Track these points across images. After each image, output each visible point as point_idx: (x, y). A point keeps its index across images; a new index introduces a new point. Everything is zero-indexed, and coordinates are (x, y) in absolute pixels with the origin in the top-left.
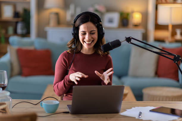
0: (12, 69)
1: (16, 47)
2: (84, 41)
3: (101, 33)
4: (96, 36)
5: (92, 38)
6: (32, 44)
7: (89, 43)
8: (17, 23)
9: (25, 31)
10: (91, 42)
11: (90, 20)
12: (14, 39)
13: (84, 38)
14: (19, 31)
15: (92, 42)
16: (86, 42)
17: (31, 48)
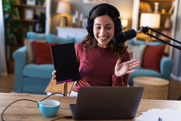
0: (27, 58)
1: (31, 40)
2: (98, 37)
3: (118, 29)
4: (112, 32)
5: (107, 33)
6: (45, 38)
7: (104, 38)
8: (35, 23)
9: (41, 30)
10: (105, 38)
11: (106, 12)
12: (30, 34)
13: (98, 33)
14: (37, 29)
15: (107, 38)
16: (101, 38)
17: (44, 41)
